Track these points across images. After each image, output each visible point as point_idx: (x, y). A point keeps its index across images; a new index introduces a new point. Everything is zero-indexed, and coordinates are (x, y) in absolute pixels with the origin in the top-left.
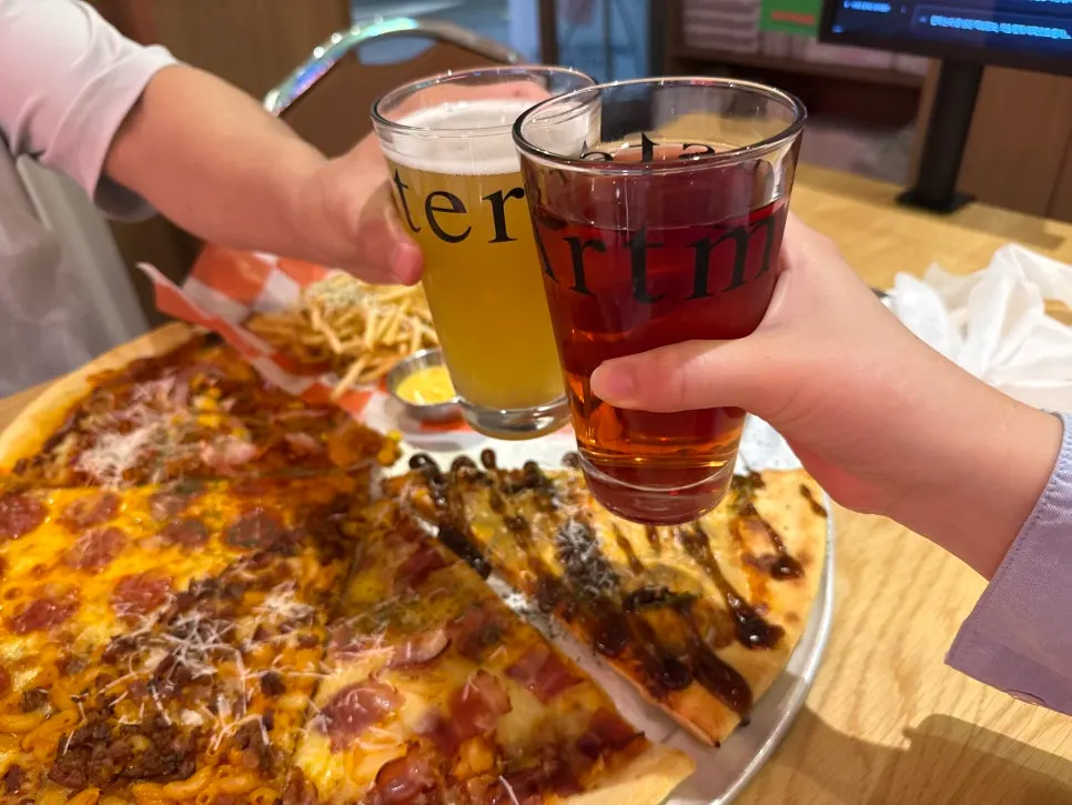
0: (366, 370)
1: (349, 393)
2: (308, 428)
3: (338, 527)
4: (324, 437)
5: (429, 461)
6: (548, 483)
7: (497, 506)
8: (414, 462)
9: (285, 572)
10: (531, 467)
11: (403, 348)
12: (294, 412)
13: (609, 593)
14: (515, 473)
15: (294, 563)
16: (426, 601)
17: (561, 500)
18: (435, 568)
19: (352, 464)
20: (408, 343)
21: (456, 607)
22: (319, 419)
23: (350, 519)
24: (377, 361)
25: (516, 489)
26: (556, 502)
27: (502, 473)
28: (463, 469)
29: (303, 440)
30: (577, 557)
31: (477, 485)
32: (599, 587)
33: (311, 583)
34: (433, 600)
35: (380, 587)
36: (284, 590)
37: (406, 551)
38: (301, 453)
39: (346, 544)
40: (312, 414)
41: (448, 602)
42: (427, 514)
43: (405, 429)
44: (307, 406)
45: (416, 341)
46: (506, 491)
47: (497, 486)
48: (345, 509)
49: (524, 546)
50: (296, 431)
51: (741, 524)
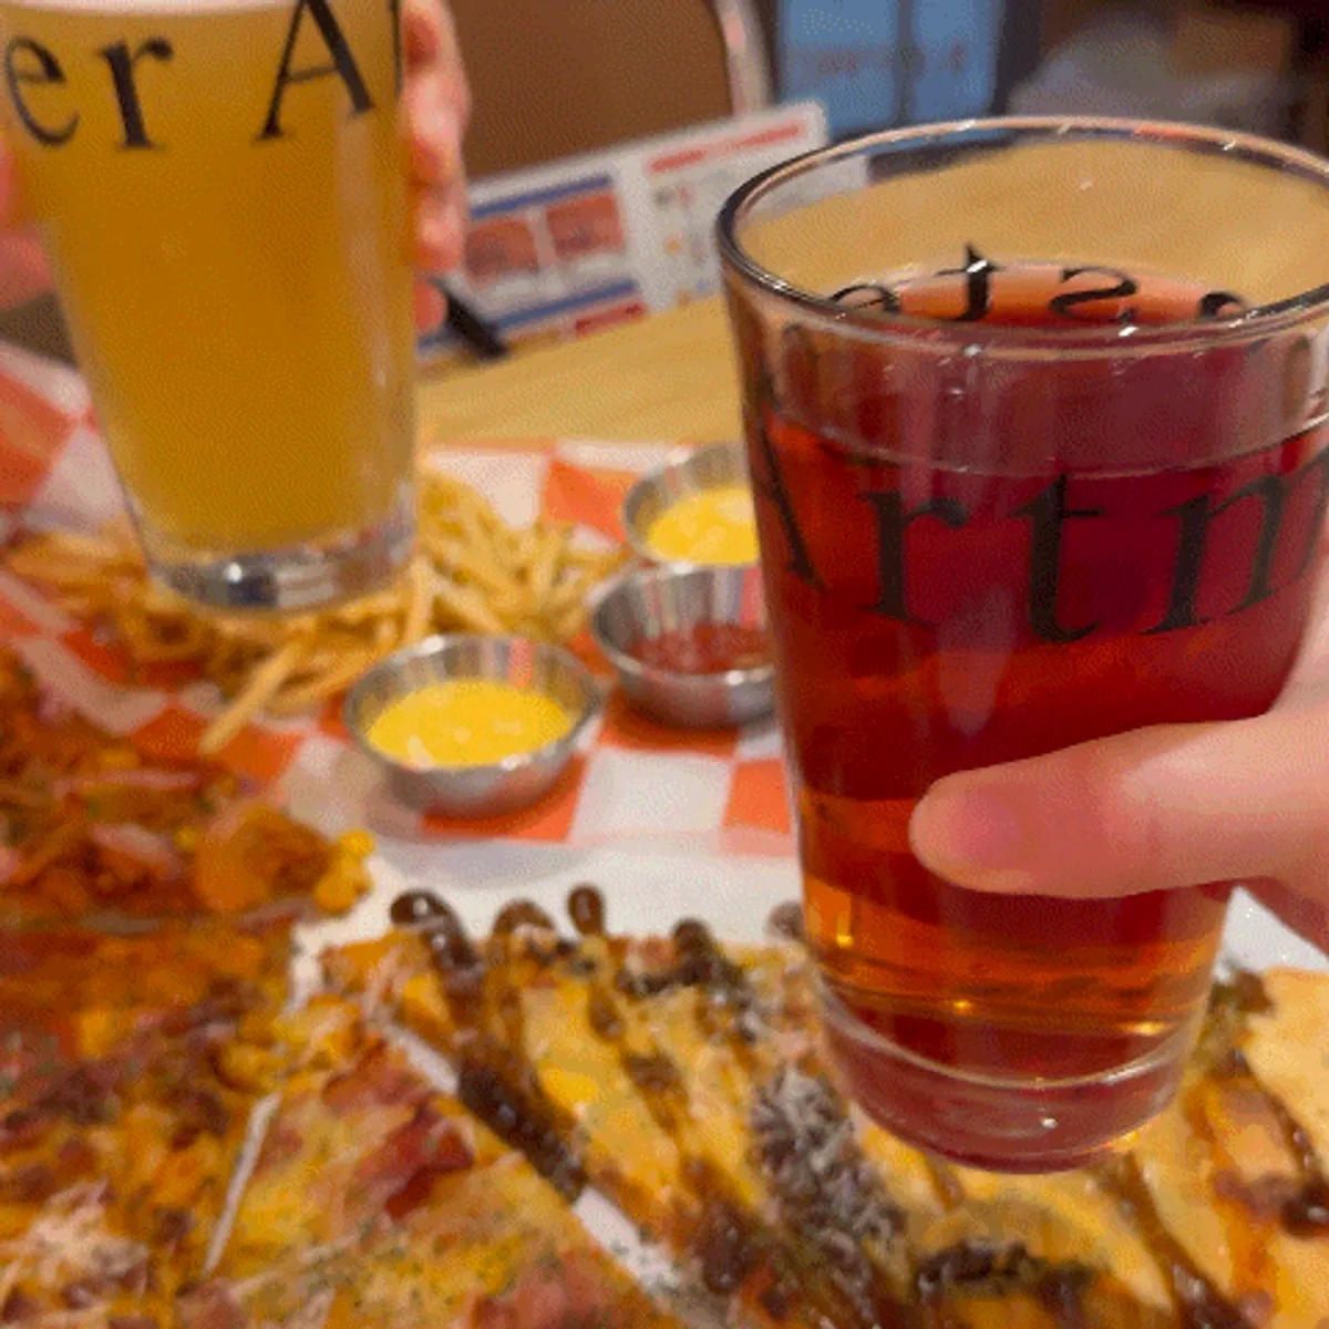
0: (295, 680)
1: (249, 736)
2: (147, 813)
3: (212, 1060)
4: (187, 838)
5: (438, 907)
6: (732, 976)
7: (603, 1023)
8: (403, 909)
9: (81, 1161)
10: (691, 937)
11: (386, 631)
12: (116, 773)
13: (878, 1250)
14: (651, 947)
15: (104, 1140)
16: (423, 1250)
17: (764, 1016)
18: (449, 1170)
19: (251, 906)
20: (401, 619)
21: (495, 1271)
22: (176, 795)
23: (240, 1039)
24: (321, 660)
25: (655, 986)
26: (752, 1022)
27: (618, 947)
28: (523, 931)
29: (136, 843)
30: (801, 1158)
31: (557, 970)
32: (856, 1237)
33: (146, 1190)
34: (442, 1246)
35: (311, 1208)
36: (76, 1204)
37: (379, 1123)
38: (129, 875)
39: (227, 1098)
40: (158, 781)
41: (477, 1256)
42: (430, 1034)
43: (383, 827)
44: (146, 761)
45: (420, 615)
46: (628, 989)
47: (605, 976)
48: (234, 1014)
49: (669, 1124)
50: (120, 819)
51: (1213, 1098)
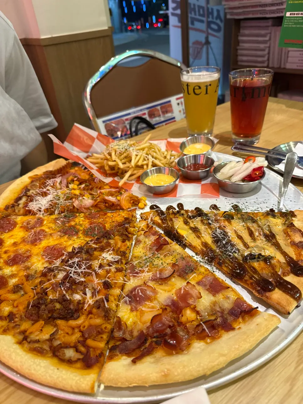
0: (131, 176)
1: (125, 183)
2: (112, 195)
3: (126, 229)
4: (118, 198)
5: (157, 207)
6: (206, 215)
7: (186, 223)
8: (152, 207)
9: (109, 245)
10: (198, 209)
11: (145, 167)
12: (106, 190)
13: (236, 255)
14: (192, 211)
15: (112, 241)
16: (162, 257)
17: (212, 221)
18: (165, 245)
19: (129, 208)
20: (147, 165)
21: (174, 259)
22: (115, 192)
23: (130, 227)
24: (135, 172)
25: (194, 217)
26: (210, 222)
27: (187, 211)
28: (171, 211)
29: (112, 199)
30: (221, 242)
31: (177, 215)
32: (232, 253)
33: (119, 248)
34: (165, 256)
35: (144, 251)
36: (108, 251)
37: (153, 238)
38: (111, 204)
39: (130, 235)
40: (113, 190)
41: (171, 257)
42: (159, 226)
43: (147, 196)
44: (111, 187)
45: (150, 164)
46: (190, 218)
47: (185, 216)
48: (129, 223)
49: (199, 237)
50: (108, 196)
51: (289, 230)
